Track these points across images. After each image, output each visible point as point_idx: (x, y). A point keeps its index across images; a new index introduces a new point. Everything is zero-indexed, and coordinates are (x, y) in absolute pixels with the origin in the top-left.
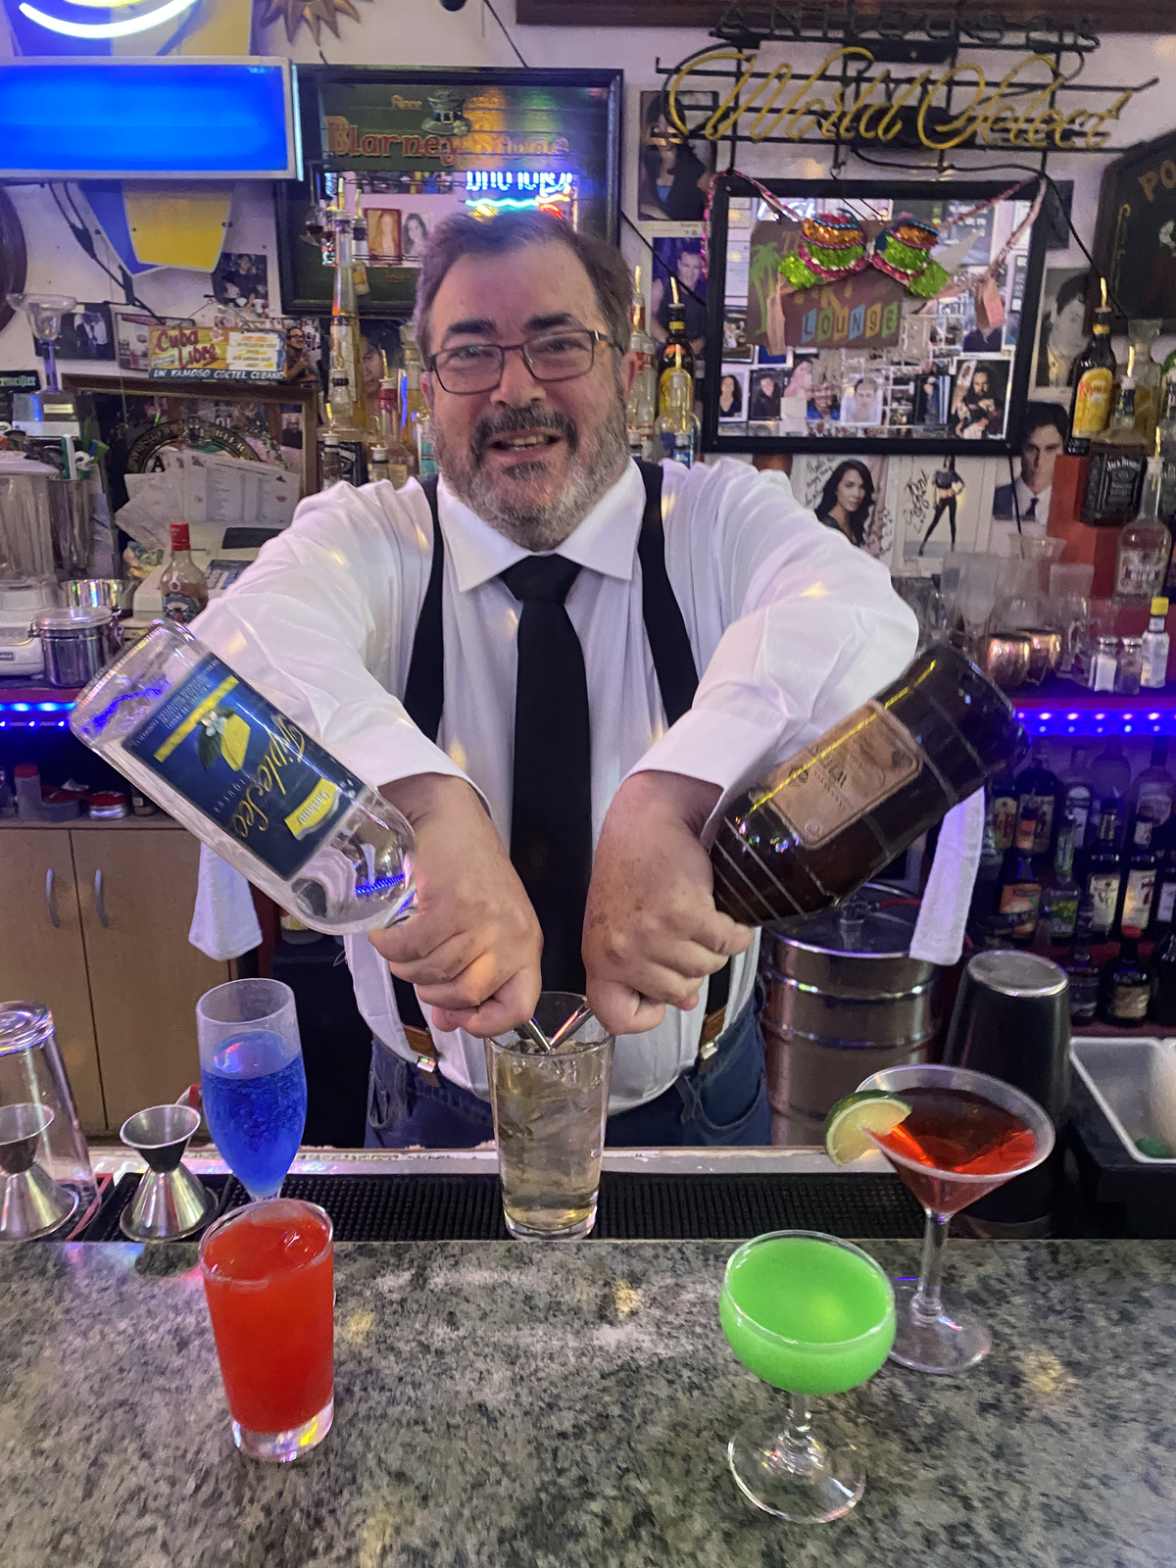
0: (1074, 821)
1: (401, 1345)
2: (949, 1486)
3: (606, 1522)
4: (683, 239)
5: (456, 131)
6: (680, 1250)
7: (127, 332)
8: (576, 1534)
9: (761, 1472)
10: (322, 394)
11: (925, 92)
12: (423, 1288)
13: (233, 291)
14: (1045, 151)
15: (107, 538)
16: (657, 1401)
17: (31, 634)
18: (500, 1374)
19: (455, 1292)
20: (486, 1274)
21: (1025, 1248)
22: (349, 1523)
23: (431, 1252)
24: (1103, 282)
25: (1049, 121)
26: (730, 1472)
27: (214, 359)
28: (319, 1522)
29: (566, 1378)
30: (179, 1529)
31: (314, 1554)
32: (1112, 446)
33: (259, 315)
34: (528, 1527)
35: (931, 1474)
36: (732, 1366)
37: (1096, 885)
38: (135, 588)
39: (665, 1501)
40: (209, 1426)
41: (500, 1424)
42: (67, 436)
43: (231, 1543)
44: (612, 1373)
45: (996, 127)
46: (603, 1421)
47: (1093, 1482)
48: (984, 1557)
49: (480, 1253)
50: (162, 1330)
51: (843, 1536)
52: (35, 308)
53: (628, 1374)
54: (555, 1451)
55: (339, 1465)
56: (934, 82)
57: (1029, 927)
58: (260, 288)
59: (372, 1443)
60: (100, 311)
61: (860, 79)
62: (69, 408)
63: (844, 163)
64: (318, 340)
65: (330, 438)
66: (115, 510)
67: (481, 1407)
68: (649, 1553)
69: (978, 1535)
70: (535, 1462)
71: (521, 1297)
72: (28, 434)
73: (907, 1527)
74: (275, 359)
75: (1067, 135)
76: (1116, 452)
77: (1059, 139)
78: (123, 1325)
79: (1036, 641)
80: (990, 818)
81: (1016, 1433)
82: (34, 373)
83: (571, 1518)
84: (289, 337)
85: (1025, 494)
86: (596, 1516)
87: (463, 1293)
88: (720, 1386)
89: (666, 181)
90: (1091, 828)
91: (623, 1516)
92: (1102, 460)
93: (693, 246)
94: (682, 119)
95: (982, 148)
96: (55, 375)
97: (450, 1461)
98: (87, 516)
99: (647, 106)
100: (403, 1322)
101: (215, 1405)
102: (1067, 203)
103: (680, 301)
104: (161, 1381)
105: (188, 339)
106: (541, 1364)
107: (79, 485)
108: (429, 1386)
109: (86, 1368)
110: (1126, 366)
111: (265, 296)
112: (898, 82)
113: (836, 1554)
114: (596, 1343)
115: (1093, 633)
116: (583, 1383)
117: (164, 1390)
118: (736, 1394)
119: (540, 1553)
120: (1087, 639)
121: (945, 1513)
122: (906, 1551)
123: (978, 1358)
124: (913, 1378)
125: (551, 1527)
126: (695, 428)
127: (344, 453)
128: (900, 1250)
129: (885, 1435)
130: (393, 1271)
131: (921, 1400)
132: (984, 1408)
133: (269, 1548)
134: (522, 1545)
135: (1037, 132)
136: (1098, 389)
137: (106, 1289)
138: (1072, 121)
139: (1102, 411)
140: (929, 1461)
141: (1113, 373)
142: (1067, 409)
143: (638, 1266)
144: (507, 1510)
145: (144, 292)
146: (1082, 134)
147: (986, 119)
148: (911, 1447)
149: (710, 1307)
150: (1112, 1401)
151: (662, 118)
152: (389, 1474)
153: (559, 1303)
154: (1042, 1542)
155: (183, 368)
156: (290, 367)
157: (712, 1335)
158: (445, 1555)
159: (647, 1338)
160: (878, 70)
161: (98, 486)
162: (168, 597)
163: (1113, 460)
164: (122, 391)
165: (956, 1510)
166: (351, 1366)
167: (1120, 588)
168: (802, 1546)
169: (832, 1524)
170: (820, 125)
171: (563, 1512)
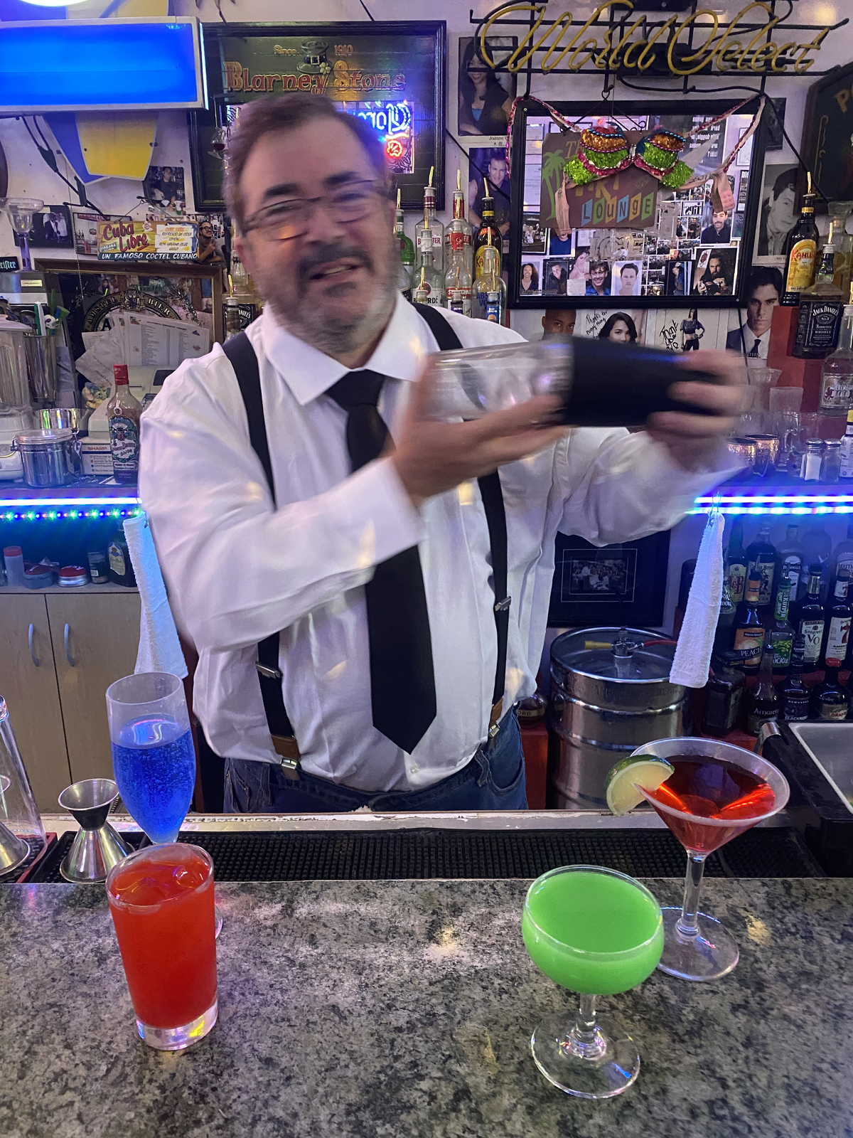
0: (789, 580)
1: (273, 960)
2: (708, 1070)
3: (433, 1098)
4: (492, 149)
5: (321, 71)
6: (492, 887)
7: (81, 227)
8: (409, 1108)
9: (556, 1057)
10: (226, 270)
11: (672, 33)
12: (291, 916)
13: (159, 195)
14: (764, 75)
15: (69, 380)
16: (474, 1004)
17: (13, 449)
18: (350, 982)
19: (315, 919)
20: (340, 906)
21: (764, 884)
22: (228, 1098)
23: (298, 889)
24: (809, 173)
25: (767, 52)
26: (532, 1059)
27: (146, 245)
28: (203, 1097)
29: (402, 985)
30: (93, 1102)
31: (198, 1123)
32: (816, 297)
33: (179, 213)
34: (370, 1102)
35: (694, 1061)
36: (533, 976)
37: (806, 628)
38: (89, 415)
39: (479, 1081)
40: (120, 1023)
41: (350, 1020)
42: (38, 303)
43: (132, 1115)
44: (439, 981)
45: (727, 58)
46: (431, 1017)
47: (825, 1066)
48: (739, 1126)
49: (336, 889)
50: (85, 949)
51: (624, 1108)
52: (14, 209)
53: (450, 982)
54: (393, 1041)
55: (221, 1052)
56: (679, 25)
57: (756, 660)
58: (179, 192)
59: (248, 1036)
60: (61, 211)
61: (623, 24)
62: (39, 283)
63: (612, 87)
64: (222, 230)
65: (231, 300)
66: (75, 360)
67: (334, 1008)
68: (467, 1122)
69: (733, 1109)
70: (376, 1050)
71: (366, 923)
72: (10, 302)
73: (676, 1103)
74: (190, 244)
75: (781, 62)
76: (820, 301)
77: (775, 66)
78: (55, 946)
79: (760, 443)
80: (726, 579)
81: (762, 1028)
82: (15, 259)
83: (405, 1095)
84: (201, 229)
85: (750, 337)
86: (425, 1092)
87: (322, 920)
88: (525, 990)
89: (478, 105)
90: (801, 586)
91: (446, 1092)
92: (809, 308)
93: (499, 154)
94: (491, 58)
95: (716, 74)
96: (29, 260)
97: (309, 1050)
98: (54, 363)
99: (464, 48)
100: (276, 943)
101: (125, 1005)
102: (781, 115)
103: (490, 195)
104: (85, 989)
105: (126, 230)
106: (382, 974)
107: (47, 340)
108: (294, 991)
109: (26, 978)
110: (827, 237)
111: (183, 198)
112: (653, 25)
113: (618, 1123)
114: (426, 958)
115: (803, 437)
116: (415, 990)
117: (85, 995)
118: (537, 998)
119: (379, 1122)
120: (799, 442)
121: (704, 1091)
122: (675, 1121)
123: (728, 970)
124: (677, 985)
125: (387, 1101)
126: (502, 289)
127: (241, 312)
128: (666, 886)
129: (656, 1028)
130: (268, 903)
131: (684, 1002)
132: (735, 1008)
133: (163, 1117)
134: (365, 1116)
135: (757, 60)
136: (805, 255)
137: (45, 918)
138: (784, 52)
139: (808, 272)
140: (692, 1050)
141: (817, 243)
142: (782, 271)
143: (459, 899)
144: (354, 1087)
145: (94, 197)
146: (793, 62)
147: (718, 52)
148: (676, 1037)
149: (515, 929)
150: (838, 1003)
151: (476, 58)
152: (260, 1060)
153: (397, 927)
154: (786, 1113)
155: (123, 252)
156: (202, 251)
157: (517, 952)
158: (302, 1125)
159: (466, 954)
160: (636, 17)
161: (63, 342)
162: (113, 420)
163: (816, 309)
164: (79, 271)
165: (715, 1089)
166: (232, 976)
167: (823, 404)
168: (590, 1117)
169: (615, 1099)
170: (594, 59)
171: (398, 1089)
